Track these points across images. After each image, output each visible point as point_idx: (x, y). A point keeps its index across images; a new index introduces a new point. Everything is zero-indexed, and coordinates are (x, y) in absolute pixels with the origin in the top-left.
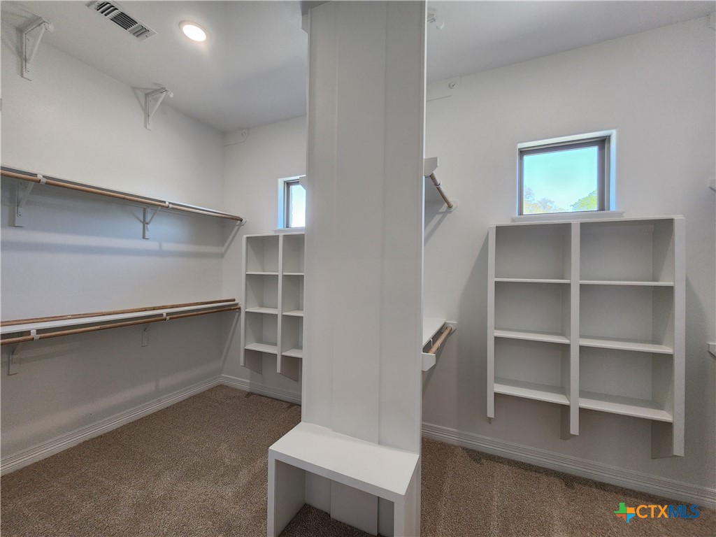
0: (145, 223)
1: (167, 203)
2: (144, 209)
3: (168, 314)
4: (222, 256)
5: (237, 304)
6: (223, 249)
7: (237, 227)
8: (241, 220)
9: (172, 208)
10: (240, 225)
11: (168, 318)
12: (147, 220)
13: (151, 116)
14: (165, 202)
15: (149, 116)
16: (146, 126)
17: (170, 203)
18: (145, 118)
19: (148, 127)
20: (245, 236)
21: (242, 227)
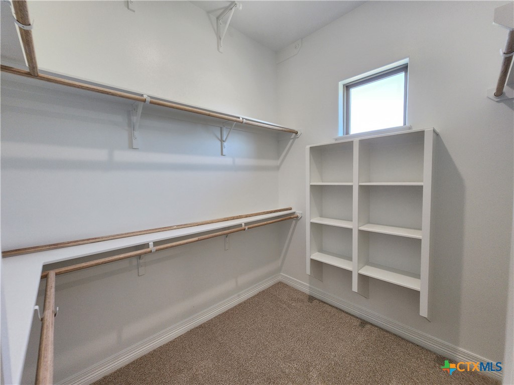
0: (222, 141)
1: (241, 119)
2: (221, 128)
3: (246, 224)
4: (278, 168)
5: (294, 213)
6: (279, 162)
7: (291, 141)
8: (296, 133)
9: (245, 123)
10: (295, 138)
11: (247, 228)
12: (224, 139)
13: (222, 38)
14: (239, 118)
15: (220, 39)
16: (218, 49)
17: (243, 119)
18: (218, 42)
19: (221, 49)
20: (308, 147)
21: (297, 139)
